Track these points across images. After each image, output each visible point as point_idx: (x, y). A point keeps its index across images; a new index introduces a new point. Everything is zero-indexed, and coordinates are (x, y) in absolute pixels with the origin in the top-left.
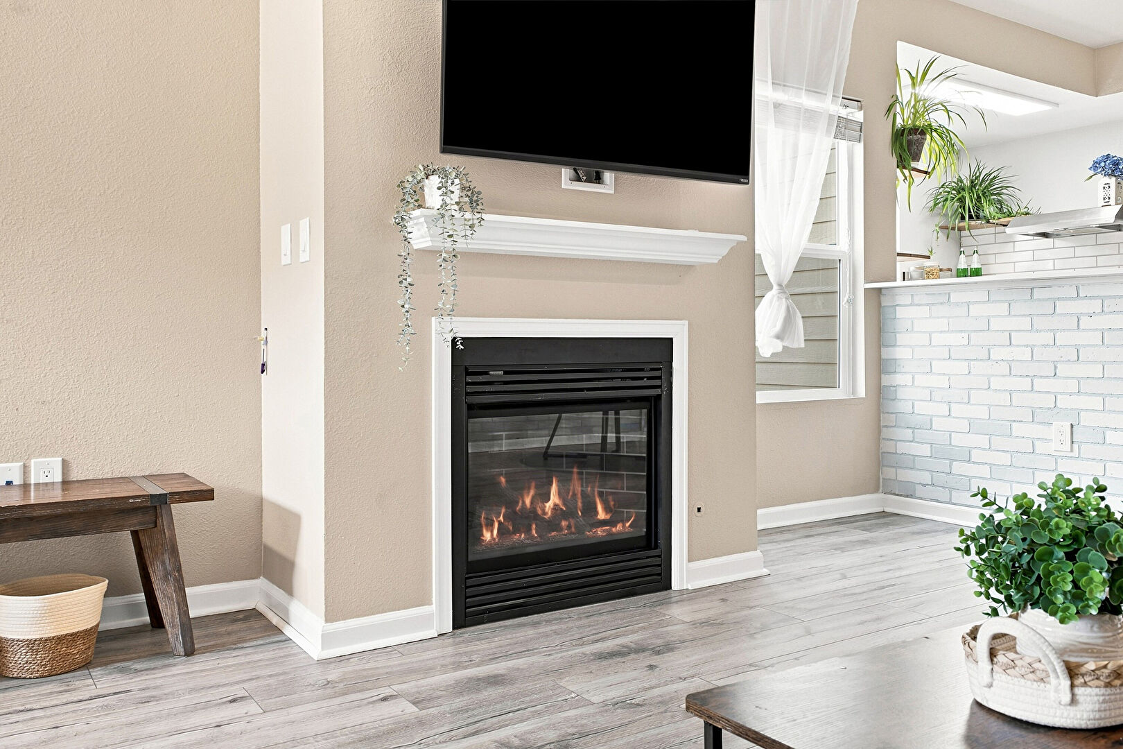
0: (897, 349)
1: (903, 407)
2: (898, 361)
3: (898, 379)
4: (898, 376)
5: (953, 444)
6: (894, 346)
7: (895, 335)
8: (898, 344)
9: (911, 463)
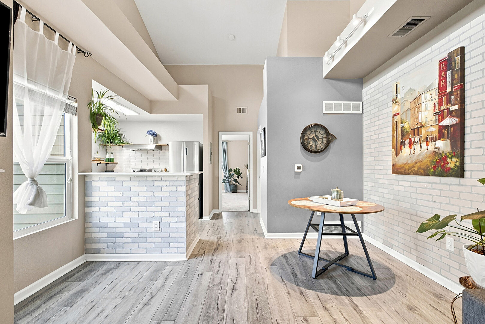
0: (93, 197)
1: (96, 220)
2: (93, 202)
3: (93, 209)
4: (93, 208)
5: (116, 232)
6: (91, 196)
7: (92, 193)
8: (93, 196)
9: (99, 241)
